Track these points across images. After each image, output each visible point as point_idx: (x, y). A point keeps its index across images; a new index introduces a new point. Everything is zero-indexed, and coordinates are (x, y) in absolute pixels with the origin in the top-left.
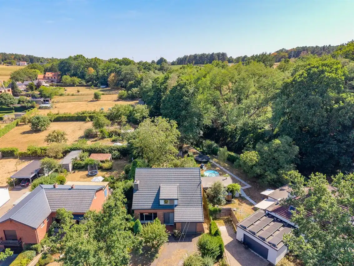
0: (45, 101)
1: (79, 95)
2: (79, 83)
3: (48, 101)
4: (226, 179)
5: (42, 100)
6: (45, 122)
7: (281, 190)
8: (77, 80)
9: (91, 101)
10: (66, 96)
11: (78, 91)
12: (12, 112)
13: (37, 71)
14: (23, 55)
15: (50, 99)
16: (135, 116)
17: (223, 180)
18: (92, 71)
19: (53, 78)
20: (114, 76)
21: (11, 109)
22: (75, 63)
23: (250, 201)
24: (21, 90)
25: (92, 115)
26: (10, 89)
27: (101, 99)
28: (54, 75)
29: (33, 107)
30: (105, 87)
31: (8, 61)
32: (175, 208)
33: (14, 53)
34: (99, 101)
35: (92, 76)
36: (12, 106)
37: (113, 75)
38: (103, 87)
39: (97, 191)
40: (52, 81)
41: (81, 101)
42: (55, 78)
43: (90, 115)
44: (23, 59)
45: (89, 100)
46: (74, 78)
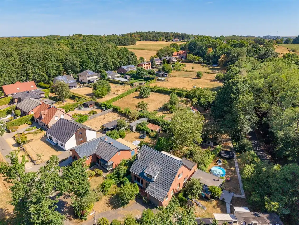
0: (165, 75)
1: (190, 72)
2: (198, 61)
3: (166, 74)
4: (218, 180)
5: (163, 74)
6: (147, 92)
7: (256, 215)
8: (197, 58)
9: (194, 78)
10: (181, 72)
11: (193, 68)
12: (142, 80)
13: (174, 49)
14: (179, 33)
15: (168, 74)
16: (200, 100)
17: (214, 180)
18: (211, 51)
19: (183, 54)
20: (223, 58)
21: (142, 78)
22: (200, 43)
23: (227, 209)
24: (157, 64)
25: (179, 92)
26: (150, 63)
27: (202, 78)
28: (184, 52)
29: (153, 79)
30: (216, 65)
31: (168, 38)
32: (151, 183)
33: (173, 32)
34: (200, 79)
35: (210, 55)
36: (143, 76)
37: (223, 56)
38: (215, 65)
39: (120, 151)
40: (182, 58)
41: (187, 78)
42: (184, 55)
43: (178, 92)
44: (178, 36)
45: (193, 77)
46: (196, 56)
